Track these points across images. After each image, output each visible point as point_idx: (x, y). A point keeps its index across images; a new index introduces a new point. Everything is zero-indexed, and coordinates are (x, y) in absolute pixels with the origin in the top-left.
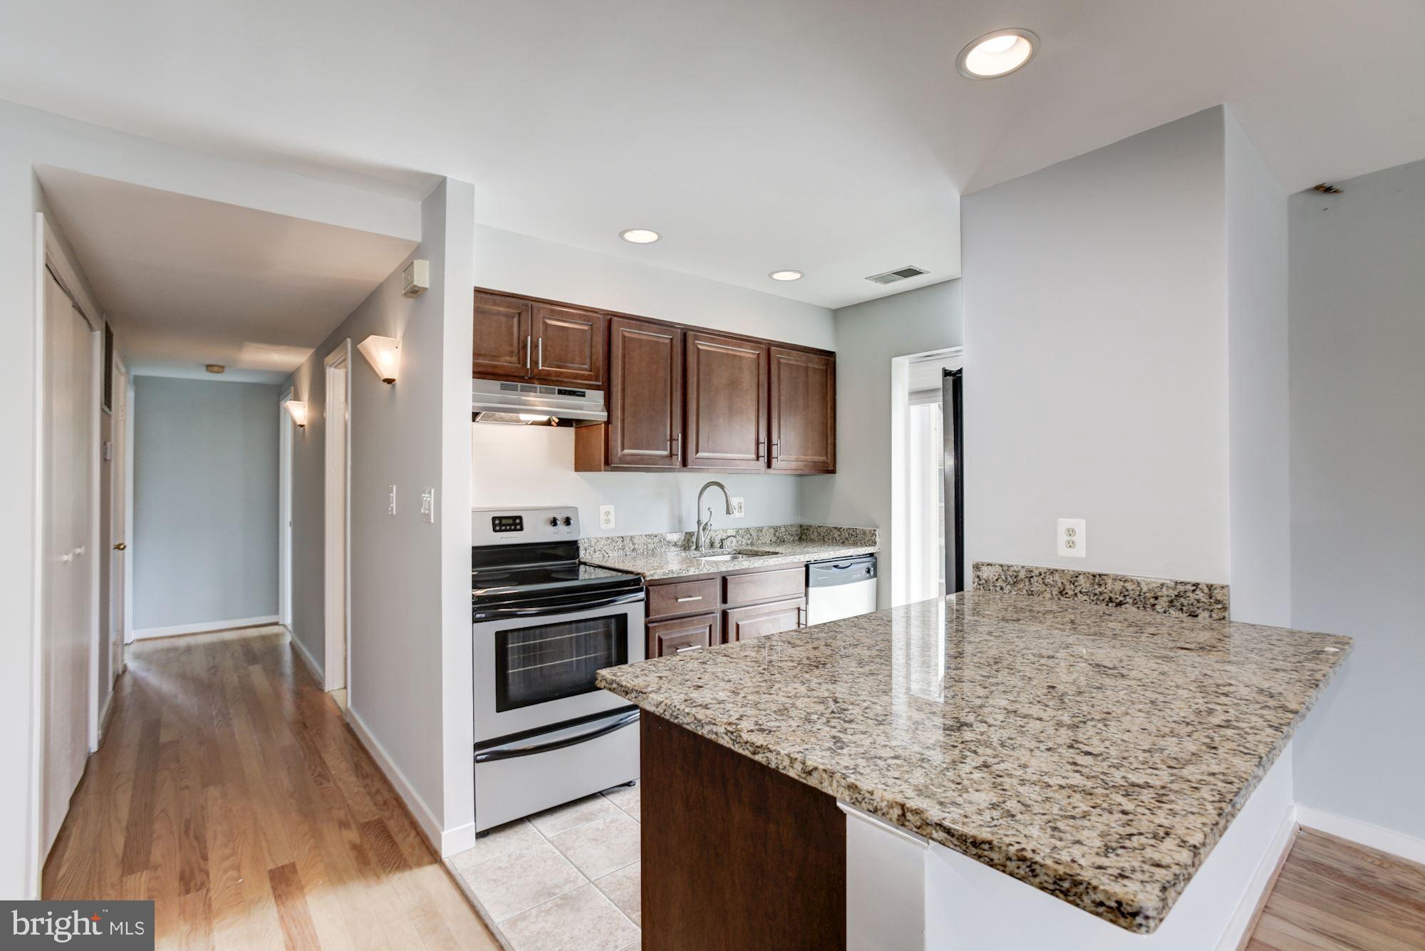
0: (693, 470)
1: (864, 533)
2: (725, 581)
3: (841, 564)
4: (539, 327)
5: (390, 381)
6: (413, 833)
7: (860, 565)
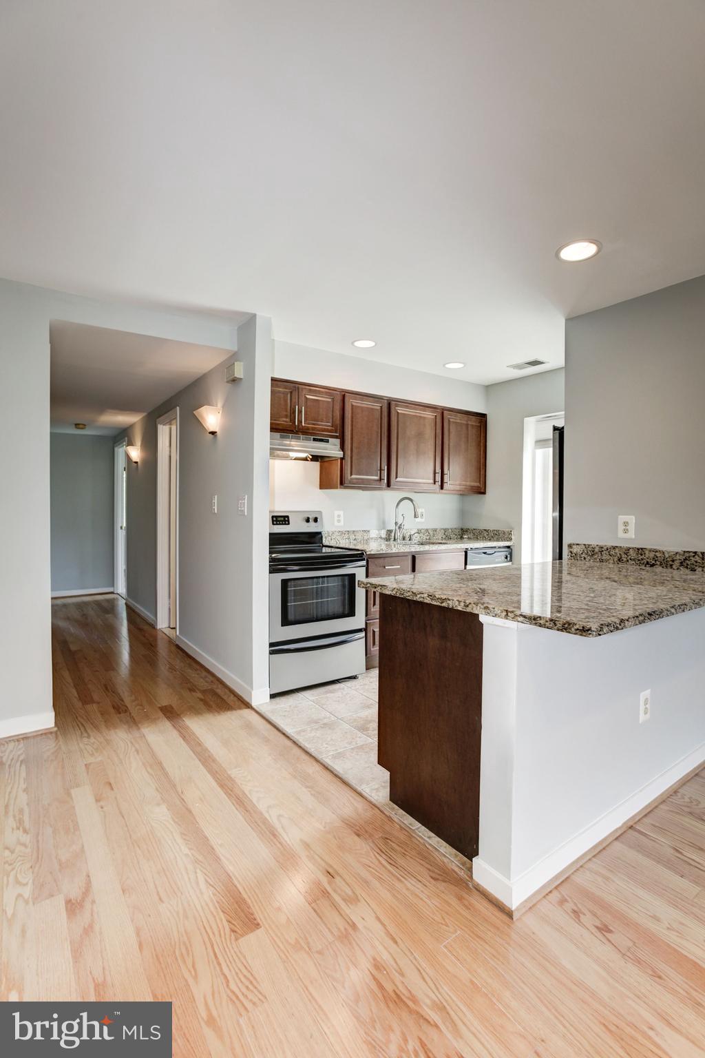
0: (394, 489)
1: (504, 533)
2: (414, 558)
3: (489, 551)
4: (302, 400)
5: (213, 433)
6: (232, 696)
7: (502, 553)
